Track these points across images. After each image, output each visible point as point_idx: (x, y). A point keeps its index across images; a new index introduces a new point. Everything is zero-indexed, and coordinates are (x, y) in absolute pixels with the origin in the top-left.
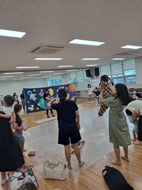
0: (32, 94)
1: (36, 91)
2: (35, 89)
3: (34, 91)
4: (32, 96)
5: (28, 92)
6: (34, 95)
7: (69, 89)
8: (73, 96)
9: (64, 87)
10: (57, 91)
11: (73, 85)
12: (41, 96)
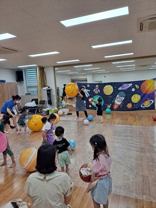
1: (90, 86)
2: (89, 84)
3: (88, 86)
7: (142, 88)
8: (148, 99)
9: (132, 84)
10: (119, 89)
11: (152, 82)
12: (95, 92)
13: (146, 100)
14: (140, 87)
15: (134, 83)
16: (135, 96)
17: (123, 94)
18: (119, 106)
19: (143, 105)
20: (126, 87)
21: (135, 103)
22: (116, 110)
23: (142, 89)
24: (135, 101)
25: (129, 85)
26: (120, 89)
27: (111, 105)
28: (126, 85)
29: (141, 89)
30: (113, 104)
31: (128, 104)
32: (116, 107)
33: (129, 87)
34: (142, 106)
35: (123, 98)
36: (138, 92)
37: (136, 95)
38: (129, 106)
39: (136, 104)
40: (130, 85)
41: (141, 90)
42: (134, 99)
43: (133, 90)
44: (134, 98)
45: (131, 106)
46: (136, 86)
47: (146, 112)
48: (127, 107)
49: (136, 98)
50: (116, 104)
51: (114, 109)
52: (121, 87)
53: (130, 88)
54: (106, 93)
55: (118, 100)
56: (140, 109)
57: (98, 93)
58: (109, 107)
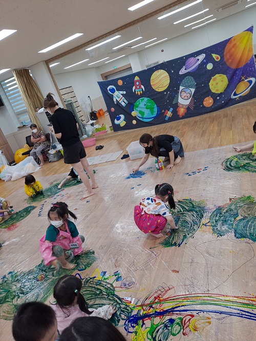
0: (117, 93)
1: (123, 83)
2: (121, 78)
3: (120, 83)
4: (117, 96)
5: (108, 89)
6: (122, 92)
7: (227, 57)
8: (243, 78)
9: (204, 55)
10: (180, 73)
11: (247, 37)
12: (137, 92)
13: (240, 80)
14: (222, 58)
15: (208, 51)
16: (215, 78)
17: (191, 80)
18: (188, 108)
19: (235, 94)
20: (193, 64)
21: (219, 92)
22: (183, 117)
23: (228, 59)
24: (217, 90)
25: (198, 60)
26: (183, 71)
27: (171, 109)
28: (192, 60)
29: (225, 59)
30: (176, 106)
31: (205, 99)
32: (182, 111)
33: (199, 62)
34: (233, 97)
35: (193, 90)
36: (220, 68)
37: (217, 75)
38: (208, 102)
39: (220, 95)
40: (201, 57)
41: (225, 62)
42: (214, 85)
43: (210, 66)
44: (214, 83)
45: (211, 101)
46: (214, 55)
47: (244, 105)
48: (204, 107)
49: (218, 83)
50: (181, 106)
51: (181, 117)
52: (184, 67)
53: (203, 64)
54: (157, 87)
55: (183, 97)
56: (229, 102)
57: (141, 92)
58: (169, 114)
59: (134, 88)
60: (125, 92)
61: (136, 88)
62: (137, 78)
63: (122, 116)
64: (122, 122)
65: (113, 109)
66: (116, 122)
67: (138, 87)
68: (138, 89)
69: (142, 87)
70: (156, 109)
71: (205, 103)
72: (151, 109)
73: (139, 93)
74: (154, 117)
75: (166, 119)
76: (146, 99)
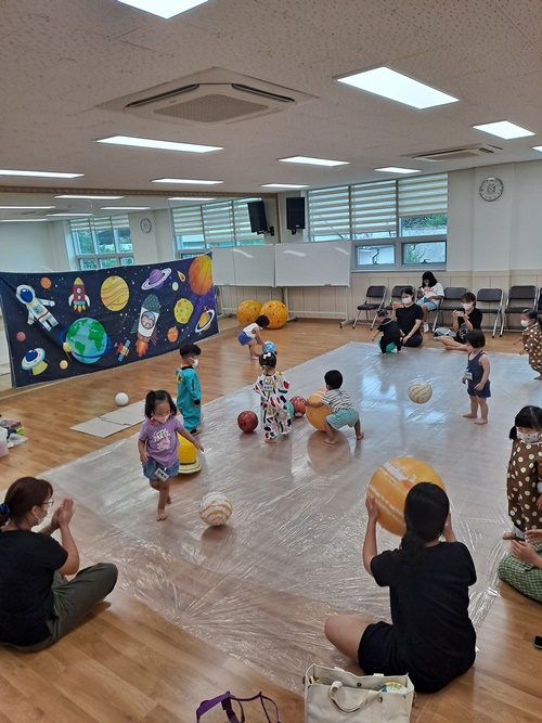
0: (36, 302)
1: (53, 285)
2: (49, 276)
3: (46, 283)
4: (36, 309)
5: (19, 289)
6: (46, 302)
7: (191, 279)
8: (205, 308)
9: (170, 270)
10: (143, 288)
11: (208, 262)
12: (75, 307)
13: (203, 311)
14: (187, 279)
15: (174, 267)
16: (180, 303)
17: (153, 300)
18: (150, 343)
19: (199, 327)
20: (158, 279)
21: (184, 322)
22: (144, 357)
23: (192, 282)
24: (182, 320)
25: (164, 274)
26: (146, 286)
27: (128, 342)
28: (157, 272)
29: (189, 282)
30: (135, 338)
31: (170, 331)
32: (142, 346)
33: (165, 278)
34: (197, 331)
35: (157, 315)
36: (185, 292)
37: (182, 300)
38: (173, 334)
39: (184, 326)
40: (168, 272)
41: (189, 285)
42: (179, 312)
43: (175, 286)
44: (179, 309)
45: (176, 334)
46: (179, 274)
48: (168, 341)
49: (183, 311)
50: (141, 338)
51: (140, 356)
52: (148, 280)
53: (168, 282)
54: (111, 304)
55: (144, 324)
56: (195, 337)
57: (84, 307)
58: (125, 350)
59: (71, 298)
60: (52, 304)
61: (76, 298)
62: (78, 281)
63: (41, 352)
64: (37, 364)
65: (21, 336)
66: (26, 364)
67: (79, 298)
68: (78, 301)
69: (87, 298)
70: (104, 342)
71: (169, 336)
72: (98, 341)
73: (80, 310)
74: (102, 356)
75: (120, 359)
76: (90, 321)
